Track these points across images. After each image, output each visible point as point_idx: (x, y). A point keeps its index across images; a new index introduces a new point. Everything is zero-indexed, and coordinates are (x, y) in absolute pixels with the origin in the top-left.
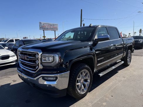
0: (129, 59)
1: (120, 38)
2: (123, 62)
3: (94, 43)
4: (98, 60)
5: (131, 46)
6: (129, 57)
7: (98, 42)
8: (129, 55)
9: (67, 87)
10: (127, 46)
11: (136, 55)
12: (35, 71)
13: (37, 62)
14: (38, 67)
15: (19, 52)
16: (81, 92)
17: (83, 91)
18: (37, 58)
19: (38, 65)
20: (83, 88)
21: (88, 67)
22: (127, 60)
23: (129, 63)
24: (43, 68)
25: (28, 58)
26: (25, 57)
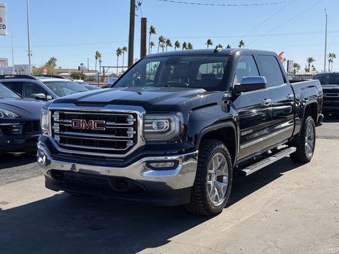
0: (309, 144)
2: (293, 149)
3: (233, 95)
4: (243, 134)
5: (313, 105)
6: (309, 138)
7: (240, 92)
8: (309, 130)
9: (192, 185)
10: (304, 106)
11: (331, 138)
12: (124, 152)
13: (131, 132)
14: (135, 142)
15: (52, 113)
16: (214, 202)
17: (216, 200)
18: (132, 123)
19: (135, 139)
20: (217, 193)
21: (226, 149)
22: (304, 145)
23: (310, 155)
24: (146, 145)
25: (105, 125)
26: (94, 124)
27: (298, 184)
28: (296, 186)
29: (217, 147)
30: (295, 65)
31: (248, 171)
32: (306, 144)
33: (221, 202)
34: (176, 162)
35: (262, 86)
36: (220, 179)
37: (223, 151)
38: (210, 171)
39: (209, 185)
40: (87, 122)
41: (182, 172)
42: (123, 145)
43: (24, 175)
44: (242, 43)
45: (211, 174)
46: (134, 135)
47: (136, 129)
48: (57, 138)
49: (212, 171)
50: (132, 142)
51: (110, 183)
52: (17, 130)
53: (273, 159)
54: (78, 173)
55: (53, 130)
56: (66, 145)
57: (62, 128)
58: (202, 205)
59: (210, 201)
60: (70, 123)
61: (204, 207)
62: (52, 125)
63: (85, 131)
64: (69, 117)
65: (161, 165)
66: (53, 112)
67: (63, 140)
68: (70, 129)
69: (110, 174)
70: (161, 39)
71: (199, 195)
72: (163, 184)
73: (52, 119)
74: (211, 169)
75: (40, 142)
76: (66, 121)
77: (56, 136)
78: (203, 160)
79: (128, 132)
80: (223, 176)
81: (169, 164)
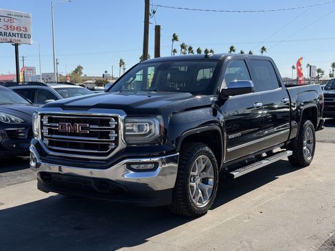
0: (308, 148)
1: (280, 86)
2: (290, 153)
3: (220, 98)
4: (230, 137)
5: (312, 109)
6: (308, 142)
7: (227, 96)
8: (307, 134)
9: (173, 187)
10: (301, 109)
12: (107, 154)
13: (113, 135)
14: (117, 145)
15: (42, 118)
16: (198, 204)
17: (200, 201)
18: (114, 126)
19: (116, 141)
20: (200, 195)
21: (211, 152)
22: (302, 149)
23: (309, 158)
24: (127, 147)
25: (88, 128)
26: (78, 127)
27: (290, 186)
28: (288, 189)
29: (201, 149)
30: (319, 71)
31: (236, 174)
32: (305, 148)
33: (205, 203)
34: (156, 164)
35: (249, 90)
36: (205, 181)
37: (207, 153)
38: (192, 173)
39: (192, 187)
40: (73, 125)
41: (162, 174)
42: (105, 147)
43: (26, 178)
44: (263, 49)
45: (194, 176)
46: (116, 137)
47: (117, 132)
48: (46, 141)
49: (195, 173)
50: (114, 144)
51: (93, 185)
52: (23, 134)
53: (265, 163)
54: (64, 174)
55: (42, 133)
56: (53, 148)
57: (51, 132)
58: (184, 207)
59: (193, 202)
60: (57, 127)
61: (186, 208)
62: (42, 128)
63: (70, 134)
64: (57, 120)
65: (142, 167)
66: (42, 115)
67: (51, 143)
68: (57, 132)
69: (93, 176)
70: (183, 46)
71: (181, 196)
72: (145, 185)
73: (42, 122)
74: (194, 171)
75: (32, 145)
76: (54, 124)
77: (45, 139)
78: (185, 162)
79: (110, 135)
80: (208, 178)
81: (150, 166)
